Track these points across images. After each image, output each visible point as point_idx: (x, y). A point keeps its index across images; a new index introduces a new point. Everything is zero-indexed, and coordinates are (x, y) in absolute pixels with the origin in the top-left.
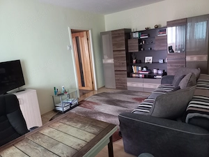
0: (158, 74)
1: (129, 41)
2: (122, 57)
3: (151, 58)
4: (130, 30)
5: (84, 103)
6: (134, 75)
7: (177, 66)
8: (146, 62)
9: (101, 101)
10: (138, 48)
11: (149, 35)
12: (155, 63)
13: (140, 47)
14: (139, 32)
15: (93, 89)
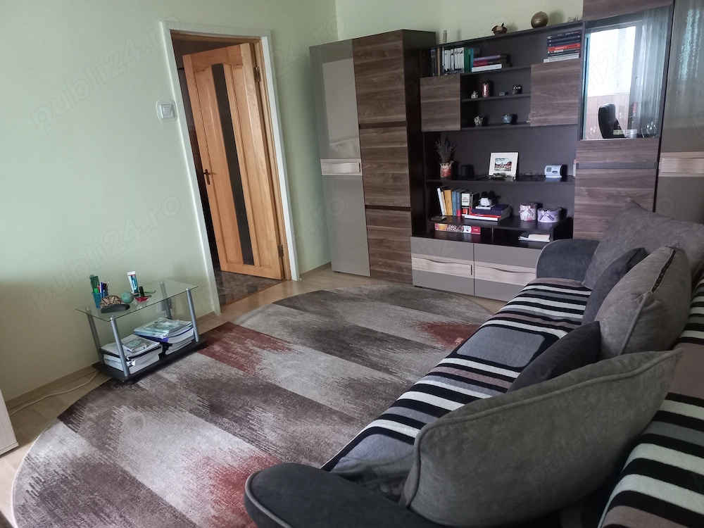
0: (536, 227)
1: (426, 86)
2: (393, 152)
3: (513, 157)
4: (432, 35)
5: (227, 337)
6: (441, 227)
7: (616, 197)
8: (492, 172)
9: (295, 329)
10: (458, 114)
11: (508, 60)
12: (528, 179)
13: (469, 111)
14: (467, 44)
15: (284, 277)
